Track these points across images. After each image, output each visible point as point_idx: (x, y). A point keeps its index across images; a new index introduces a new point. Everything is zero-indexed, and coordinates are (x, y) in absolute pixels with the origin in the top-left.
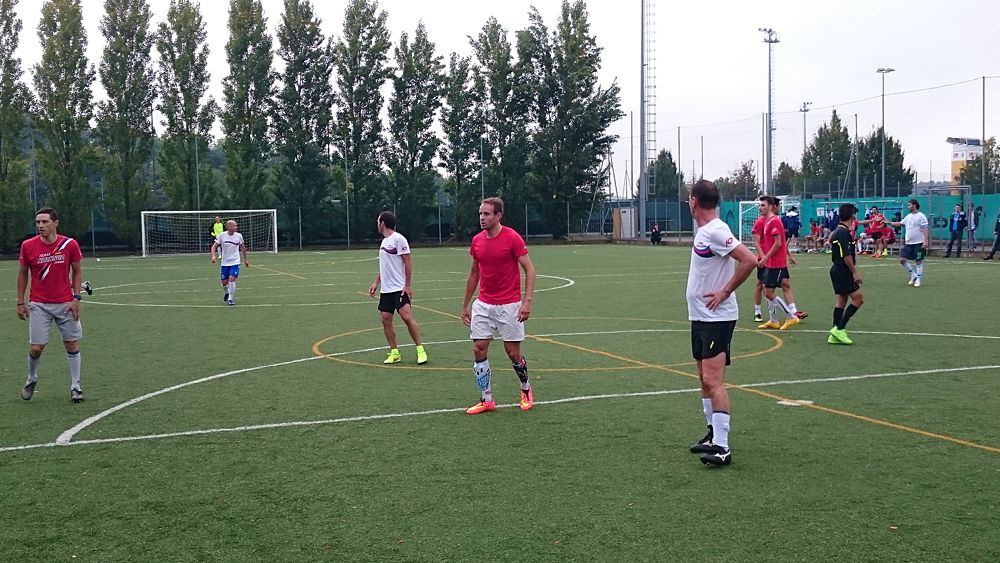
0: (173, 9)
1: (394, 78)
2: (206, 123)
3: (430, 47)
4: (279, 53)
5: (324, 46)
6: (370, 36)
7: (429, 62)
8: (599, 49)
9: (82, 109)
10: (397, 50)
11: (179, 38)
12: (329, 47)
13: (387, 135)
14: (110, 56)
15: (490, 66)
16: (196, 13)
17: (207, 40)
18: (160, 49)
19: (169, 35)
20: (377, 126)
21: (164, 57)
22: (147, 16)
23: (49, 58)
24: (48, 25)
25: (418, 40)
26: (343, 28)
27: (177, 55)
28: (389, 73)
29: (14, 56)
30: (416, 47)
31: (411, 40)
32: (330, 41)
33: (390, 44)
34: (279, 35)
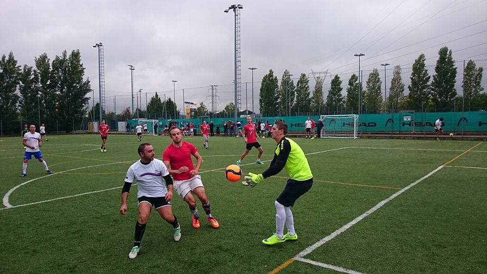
3: (15, 62)
7: (14, 68)
8: (83, 69)
15: (41, 70)
25: (10, 59)
31: (7, 58)
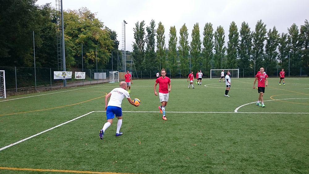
0: (218, 29)
1: (267, 39)
2: (224, 51)
3: (277, 32)
4: (240, 36)
5: (251, 33)
6: (261, 31)
7: (276, 35)
9: (199, 50)
10: (268, 33)
11: (219, 34)
12: (252, 34)
13: (265, 52)
14: (205, 39)
15: (292, 35)
16: (222, 29)
17: (225, 34)
18: (215, 37)
19: (217, 34)
20: (262, 50)
21: (216, 38)
22: (212, 30)
23: (193, 40)
24: (193, 34)
25: (273, 31)
26: (255, 29)
27: (218, 38)
28: (266, 38)
29: (187, 40)
30: (273, 32)
31: (272, 31)
32: (252, 32)
33: (267, 32)
34: (240, 32)
